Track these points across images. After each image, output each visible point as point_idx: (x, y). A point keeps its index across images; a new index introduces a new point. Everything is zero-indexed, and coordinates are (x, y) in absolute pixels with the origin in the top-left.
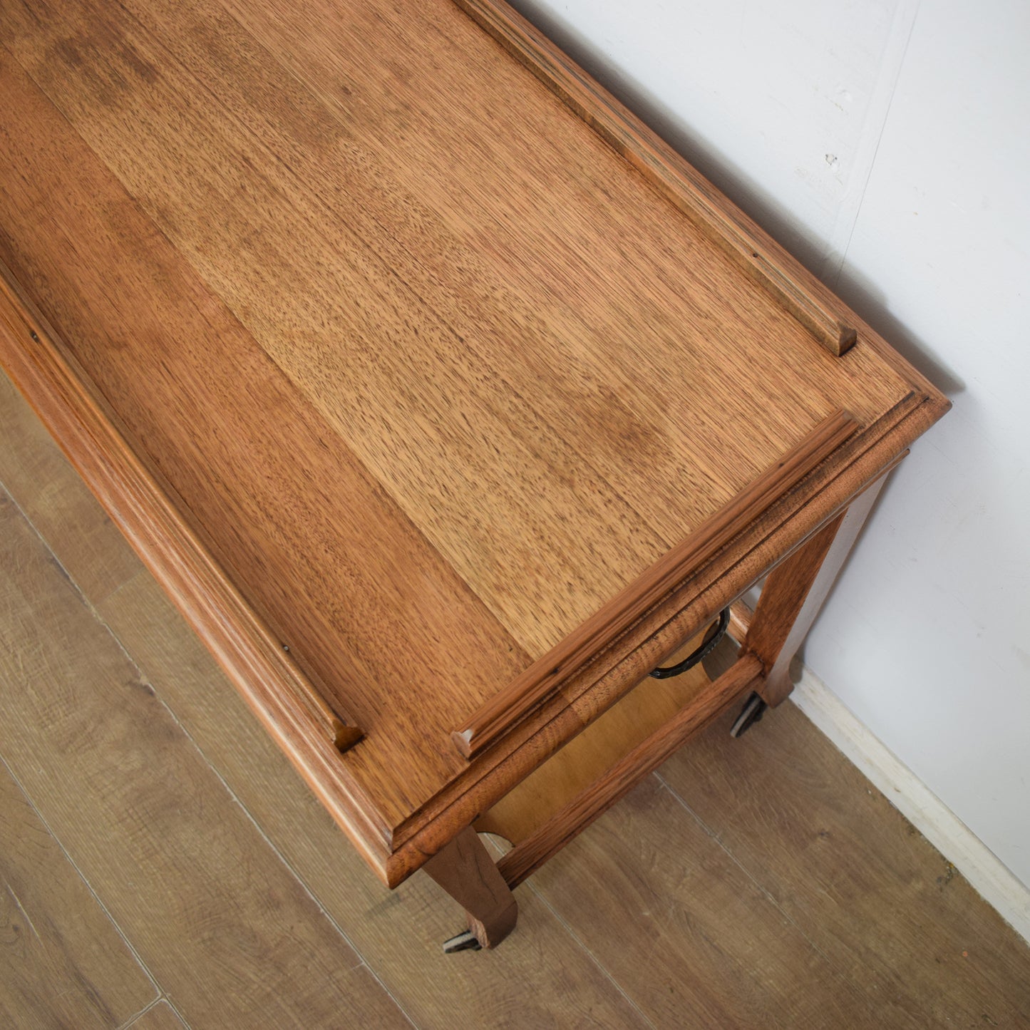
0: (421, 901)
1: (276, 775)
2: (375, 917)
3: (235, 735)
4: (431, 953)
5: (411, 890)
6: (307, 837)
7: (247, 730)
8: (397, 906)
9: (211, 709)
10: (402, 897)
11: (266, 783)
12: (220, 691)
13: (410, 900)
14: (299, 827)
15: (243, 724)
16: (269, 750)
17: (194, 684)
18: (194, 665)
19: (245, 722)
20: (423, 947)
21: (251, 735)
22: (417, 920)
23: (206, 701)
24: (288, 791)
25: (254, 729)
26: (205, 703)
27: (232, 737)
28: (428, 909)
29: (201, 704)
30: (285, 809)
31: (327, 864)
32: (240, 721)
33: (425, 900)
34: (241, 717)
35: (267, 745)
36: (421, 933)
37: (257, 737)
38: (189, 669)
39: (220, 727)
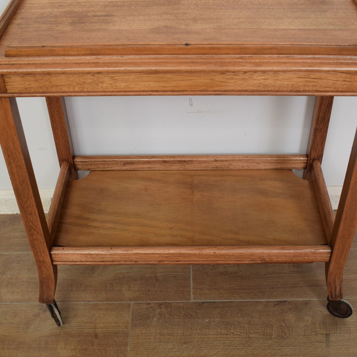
0: (334, 329)
1: (252, 343)
2: (330, 345)
3: (225, 347)
4: (354, 337)
5: (328, 329)
6: (284, 348)
7: (227, 342)
8: (330, 337)
9: (208, 348)
10: (328, 334)
11: (252, 348)
12: (204, 341)
13: (331, 332)
14: (278, 348)
15: (223, 342)
16: (241, 340)
17: (193, 348)
18: (185, 343)
19: (223, 341)
20: (351, 338)
21: (230, 342)
22: (340, 334)
23: (203, 348)
24: (261, 343)
25: (229, 340)
26: (204, 348)
27: (225, 348)
28: (338, 329)
29: (203, 350)
30: (268, 348)
31: (299, 348)
32: (221, 342)
33: (334, 328)
34: (220, 341)
35: (238, 339)
36: (345, 336)
37: (232, 341)
38: (185, 346)
39: (218, 349)
